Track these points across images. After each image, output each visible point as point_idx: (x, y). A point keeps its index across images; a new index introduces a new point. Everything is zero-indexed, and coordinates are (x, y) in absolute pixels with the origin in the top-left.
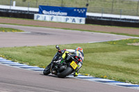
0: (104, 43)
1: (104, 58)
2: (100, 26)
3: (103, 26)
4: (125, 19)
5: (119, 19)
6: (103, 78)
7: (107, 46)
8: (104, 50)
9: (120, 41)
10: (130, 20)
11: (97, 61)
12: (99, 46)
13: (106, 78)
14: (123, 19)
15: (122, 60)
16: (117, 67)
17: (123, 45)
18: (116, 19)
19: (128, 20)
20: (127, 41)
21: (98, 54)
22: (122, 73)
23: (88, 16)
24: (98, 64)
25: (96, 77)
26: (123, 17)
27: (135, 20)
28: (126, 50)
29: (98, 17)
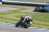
0: (8, 11)
1: (9, 16)
2: (7, 5)
3: (8, 5)
4: (16, 3)
5: (14, 2)
6: (8, 23)
7: (9, 12)
8: (9, 13)
9: (14, 10)
10: (18, 3)
11: (6, 17)
12: (7, 12)
13: (9, 23)
14: (15, 3)
15: (15, 17)
16: (13, 19)
17: (15, 11)
18: (13, 2)
19: (17, 3)
20: (17, 10)
21: (6, 15)
22: (15, 21)
23: (3, 2)
24: (7, 18)
25: (6, 23)
26: (15, 2)
27: (19, 3)
28: (16, 13)
29: (6, 2)
